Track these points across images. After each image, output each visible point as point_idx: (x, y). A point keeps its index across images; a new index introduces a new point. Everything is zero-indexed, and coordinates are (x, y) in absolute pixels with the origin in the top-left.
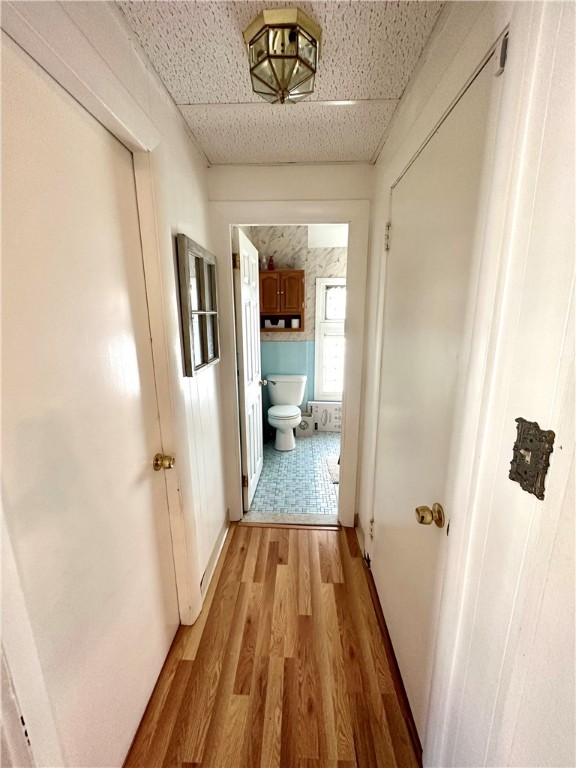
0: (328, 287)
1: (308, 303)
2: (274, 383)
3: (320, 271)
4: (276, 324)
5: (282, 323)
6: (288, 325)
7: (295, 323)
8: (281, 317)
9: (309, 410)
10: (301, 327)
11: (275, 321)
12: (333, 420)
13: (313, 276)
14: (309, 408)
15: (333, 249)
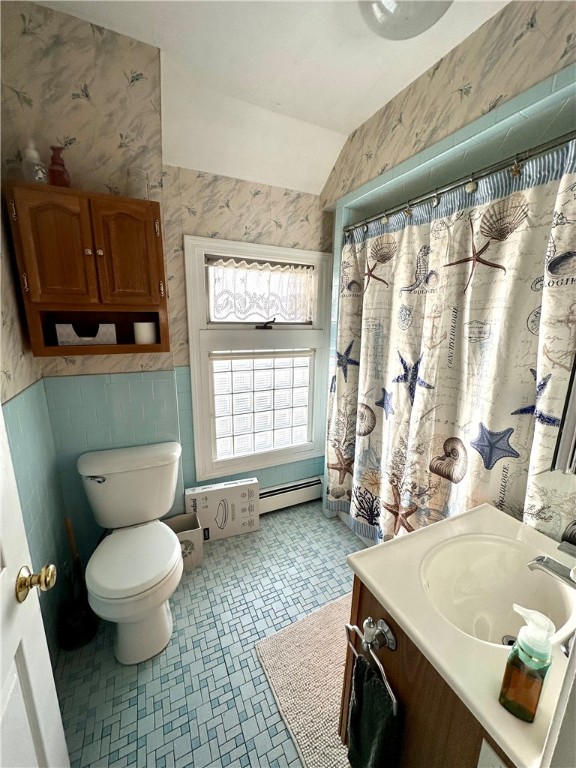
0: (210, 259)
1: (172, 287)
2: (101, 480)
3: (190, 222)
4: (93, 333)
5: (107, 332)
6: (126, 338)
7: (144, 332)
8: (106, 318)
9: (190, 509)
10: (160, 341)
11: (87, 325)
12: (239, 514)
13: (177, 231)
14: (189, 504)
15: (216, 178)
